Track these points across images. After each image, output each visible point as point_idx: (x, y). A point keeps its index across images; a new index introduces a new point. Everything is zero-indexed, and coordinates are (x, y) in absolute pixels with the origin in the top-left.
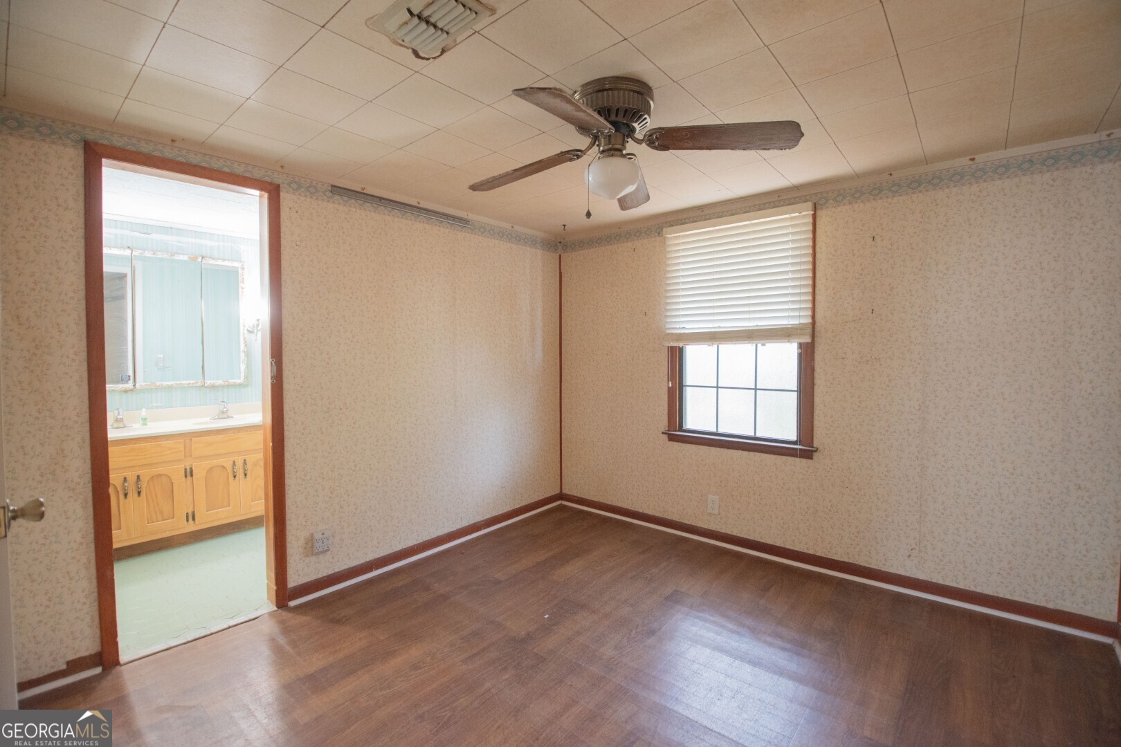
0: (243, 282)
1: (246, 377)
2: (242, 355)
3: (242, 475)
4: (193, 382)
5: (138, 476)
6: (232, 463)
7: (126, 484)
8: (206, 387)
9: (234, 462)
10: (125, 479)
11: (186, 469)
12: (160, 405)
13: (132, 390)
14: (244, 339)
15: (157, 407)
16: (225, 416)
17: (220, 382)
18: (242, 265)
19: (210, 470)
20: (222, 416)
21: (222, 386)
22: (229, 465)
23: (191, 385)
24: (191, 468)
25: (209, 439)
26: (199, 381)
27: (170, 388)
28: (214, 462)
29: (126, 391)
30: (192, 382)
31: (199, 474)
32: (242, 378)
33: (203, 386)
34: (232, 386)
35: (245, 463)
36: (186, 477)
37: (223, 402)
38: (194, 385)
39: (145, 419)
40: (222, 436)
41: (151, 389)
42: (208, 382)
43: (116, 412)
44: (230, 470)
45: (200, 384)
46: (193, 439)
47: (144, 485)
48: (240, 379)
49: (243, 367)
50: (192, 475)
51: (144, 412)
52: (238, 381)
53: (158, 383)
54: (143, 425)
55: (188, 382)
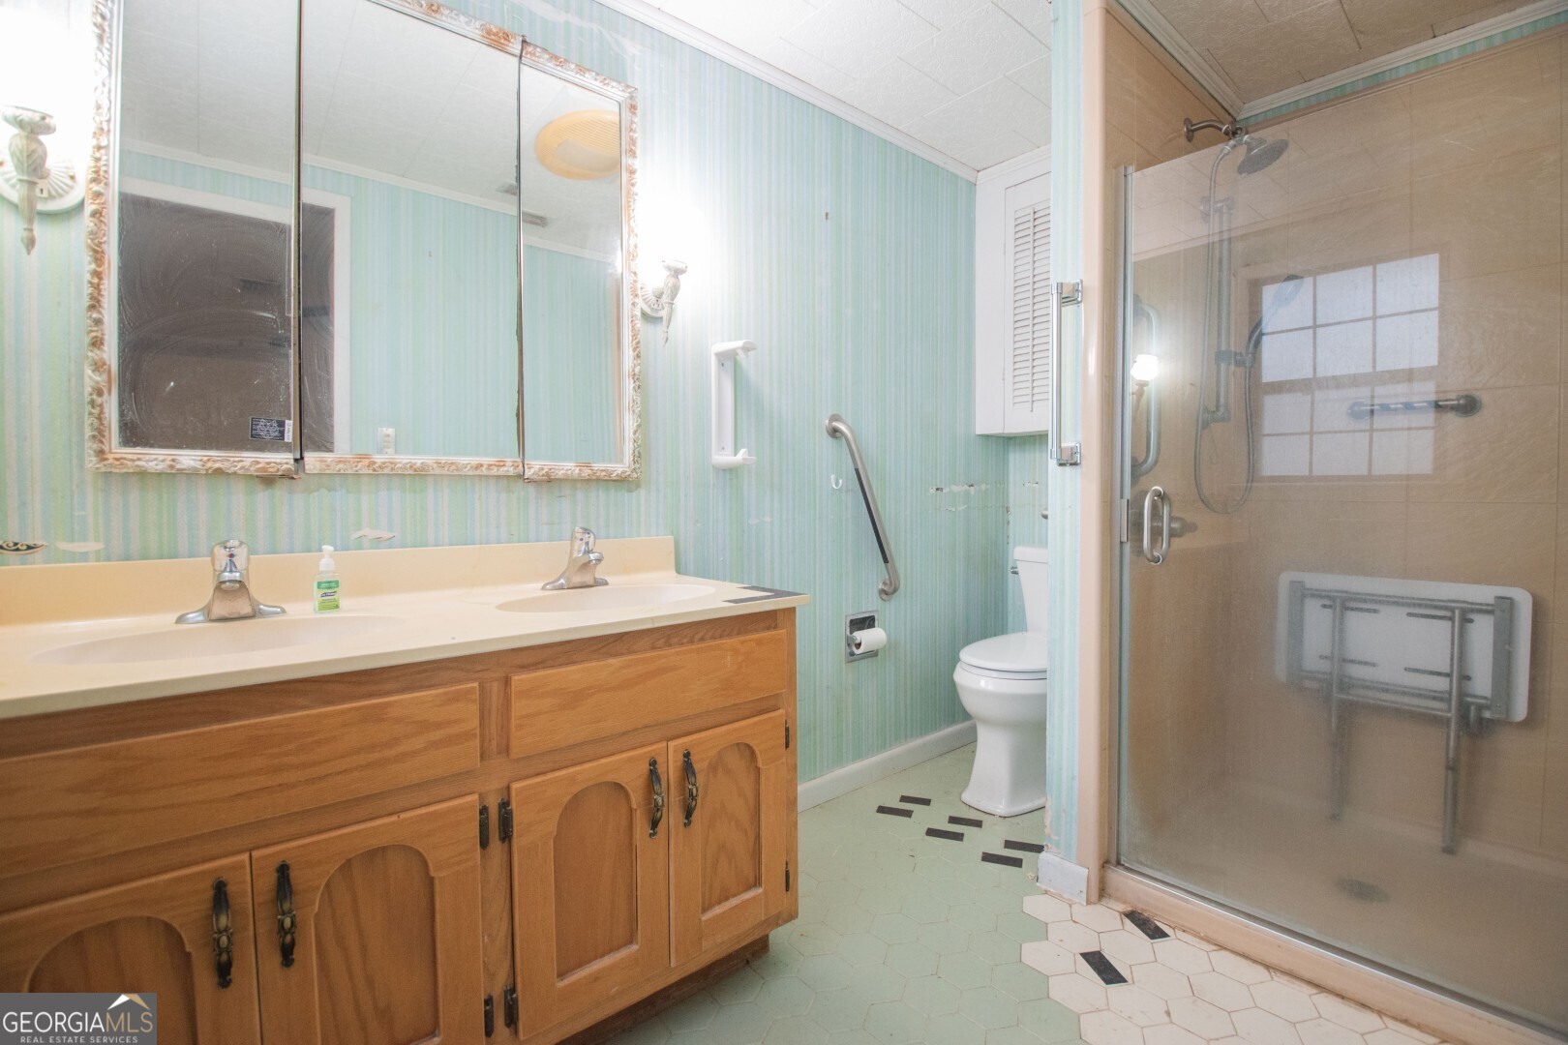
0: (633, 153)
1: (638, 457)
2: (629, 385)
3: (673, 816)
4: (492, 460)
5: (283, 870)
6: (645, 767)
7: (223, 921)
8: (530, 481)
9: (653, 763)
10: (221, 896)
11: (484, 811)
12: (386, 535)
13: (288, 476)
14: (635, 336)
15: (378, 542)
16: (589, 579)
17: (567, 467)
18: (632, 98)
19: (574, 806)
20: (577, 579)
21: (572, 482)
22: (634, 779)
23: (484, 471)
24: (505, 805)
25: (573, 674)
26: (509, 461)
27: (419, 474)
28: (588, 772)
29: (268, 480)
30: (486, 460)
31: (534, 826)
32: (628, 458)
33: (521, 476)
34: (598, 480)
35: (688, 768)
36: (484, 843)
37: (587, 531)
38: (494, 471)
39: (329, 590)
40: (614, 662)
41: (357, 475)
42: (535, 467)
43: (221, 554)
44: (636, 799)
45: (511, 471)
46: (516, 678)
47: (309, 909)
48: (621, 461)
49: (630, 423)
50: (506, 835)
51: (327, 561)
52: (619, 468)
53: (379, 459)
54: (323, 607)
55: (474, 460)
